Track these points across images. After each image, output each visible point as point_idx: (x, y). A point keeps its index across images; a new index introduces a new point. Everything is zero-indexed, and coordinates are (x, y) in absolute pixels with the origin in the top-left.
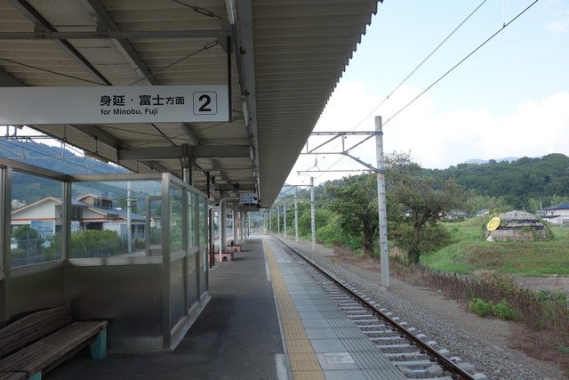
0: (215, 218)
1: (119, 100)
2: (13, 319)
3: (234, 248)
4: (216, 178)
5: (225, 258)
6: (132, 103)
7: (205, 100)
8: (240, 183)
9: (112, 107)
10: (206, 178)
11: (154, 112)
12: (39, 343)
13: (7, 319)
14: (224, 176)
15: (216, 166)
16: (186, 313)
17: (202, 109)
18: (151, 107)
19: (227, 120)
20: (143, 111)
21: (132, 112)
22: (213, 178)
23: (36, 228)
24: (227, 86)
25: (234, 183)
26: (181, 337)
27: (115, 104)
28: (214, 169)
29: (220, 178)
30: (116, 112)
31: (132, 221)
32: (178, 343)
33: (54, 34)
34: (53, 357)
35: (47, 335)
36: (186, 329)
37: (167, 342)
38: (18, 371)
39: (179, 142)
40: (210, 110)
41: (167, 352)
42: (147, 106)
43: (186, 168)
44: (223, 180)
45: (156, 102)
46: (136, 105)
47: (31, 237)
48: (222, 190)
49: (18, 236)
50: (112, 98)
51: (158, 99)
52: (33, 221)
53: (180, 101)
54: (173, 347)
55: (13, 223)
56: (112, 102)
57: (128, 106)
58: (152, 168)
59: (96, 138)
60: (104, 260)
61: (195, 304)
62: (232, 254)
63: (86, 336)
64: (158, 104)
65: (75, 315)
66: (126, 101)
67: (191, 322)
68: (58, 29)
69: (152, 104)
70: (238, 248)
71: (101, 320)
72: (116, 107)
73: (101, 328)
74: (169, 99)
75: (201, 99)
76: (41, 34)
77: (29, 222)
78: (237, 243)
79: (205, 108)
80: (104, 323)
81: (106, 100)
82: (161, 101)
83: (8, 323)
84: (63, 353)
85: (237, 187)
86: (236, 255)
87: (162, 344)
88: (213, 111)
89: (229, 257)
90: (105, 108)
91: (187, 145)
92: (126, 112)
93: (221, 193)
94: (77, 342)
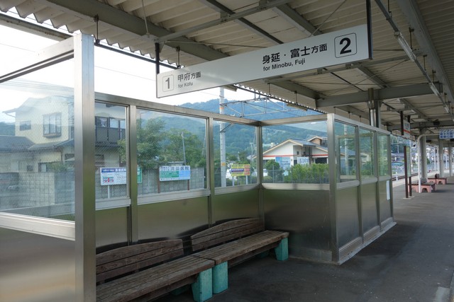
0: (428, 154)
1: (276, 57)
2: (218, 223)
3: (438, 180)
4: (411, 117)
5: (425, 190)
6: (285, 57)
7: (345, 43)
8: (440, 120)
9: (271, 64)
10: (399, 118)
11: (302, 62)
12: (235, 242)
13: (214, 222)
14: (421, 114)
15: (409, 105)
16: (360, 234)
17: (343, 52)
18: (300, 58)
19: (368, 57)
20: (293, 63)
21: (286, 65)
22: (409, 117)
23: (279, 162)
24: (366, 25)
25: (434, 120)
26: (353, 254)
27: (273, 60)
28: (406, 108)
29: (417, 116)
30: (274, 67)
31: (350, 156)
32: (348, 259)
33: (233, 16)
34: (237, 253)
35: (243, 237)
36: (359, 248)
37: (335, 256)
38: (210, 259)
39: (365, 88)
40: (350, 51)
41: (335, 265)
42: (296, 58)
43: (373, 109)
44: (419, 117)
45: (303, 52)
46: (288, 59)
47: (275, 168)
48: (422, 127)
49: (267, 168)
50: (270, 56)
51: (305, 50)
52: (277, 157)
53: (324, 48)
54: (341, 262)
55: (264, 158)
56: (271, 60)
57: (283, 60)
58: (349, 112)
59: (296, 92)
60: (295, 186)
61: (375, 228)
62: (433, 186)
63: (268, 242)
64: (306, 54)
65: (267, 225)
66: (281, 57)
67: (367, 243)
68: (236, 12)
69: (300, 55)
70: (443, 181)
71: (284, 231)
72: (274, 63)
73: (282, 238)
74: (314, 48)
75: (341, 43)
76: (224, 19)
77: (274, 158)
78: (443, 176)
79: (346, 50)
80: (285, 234)
81: (266, 59)
82: (307, 52)
83: (214, 225)
84: (246, 252)
85: (437, 124)
86: (437, 188)
87: (331, 257)
88: (353, 52)
89: (429, 189)
90: (267, 65)
91: (372, 89)
92: (281, 66)
93: (420, 130)
94: (259, 245)
